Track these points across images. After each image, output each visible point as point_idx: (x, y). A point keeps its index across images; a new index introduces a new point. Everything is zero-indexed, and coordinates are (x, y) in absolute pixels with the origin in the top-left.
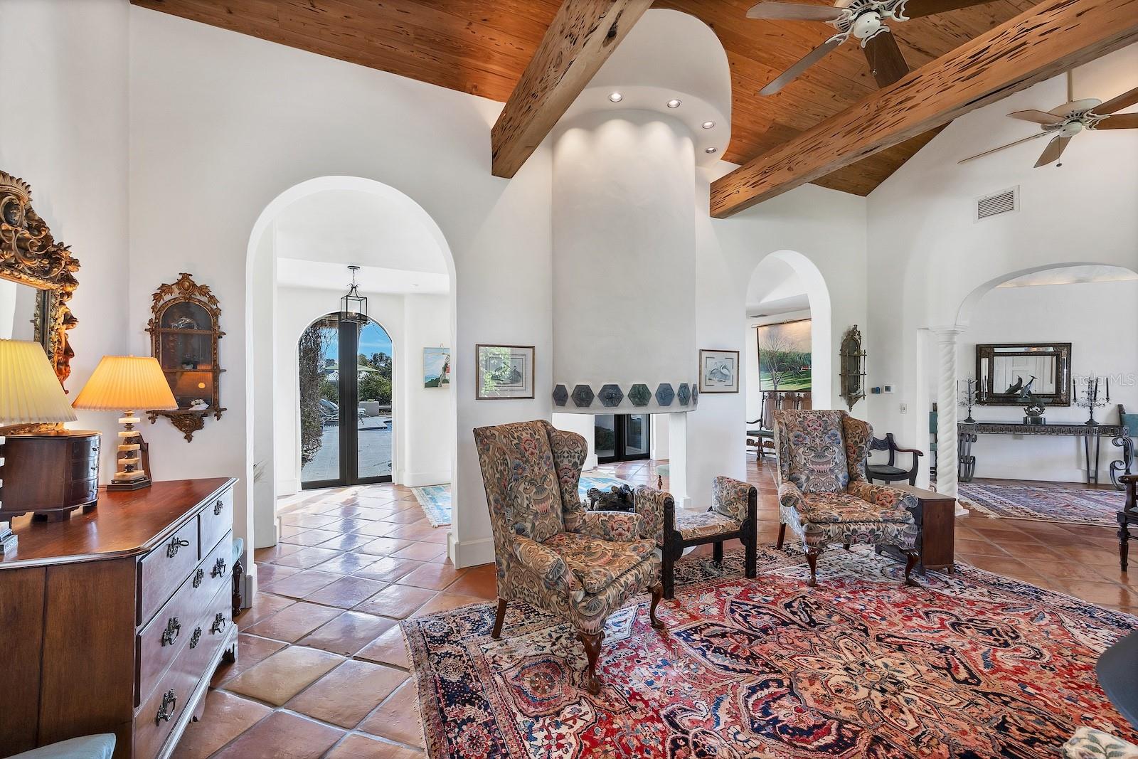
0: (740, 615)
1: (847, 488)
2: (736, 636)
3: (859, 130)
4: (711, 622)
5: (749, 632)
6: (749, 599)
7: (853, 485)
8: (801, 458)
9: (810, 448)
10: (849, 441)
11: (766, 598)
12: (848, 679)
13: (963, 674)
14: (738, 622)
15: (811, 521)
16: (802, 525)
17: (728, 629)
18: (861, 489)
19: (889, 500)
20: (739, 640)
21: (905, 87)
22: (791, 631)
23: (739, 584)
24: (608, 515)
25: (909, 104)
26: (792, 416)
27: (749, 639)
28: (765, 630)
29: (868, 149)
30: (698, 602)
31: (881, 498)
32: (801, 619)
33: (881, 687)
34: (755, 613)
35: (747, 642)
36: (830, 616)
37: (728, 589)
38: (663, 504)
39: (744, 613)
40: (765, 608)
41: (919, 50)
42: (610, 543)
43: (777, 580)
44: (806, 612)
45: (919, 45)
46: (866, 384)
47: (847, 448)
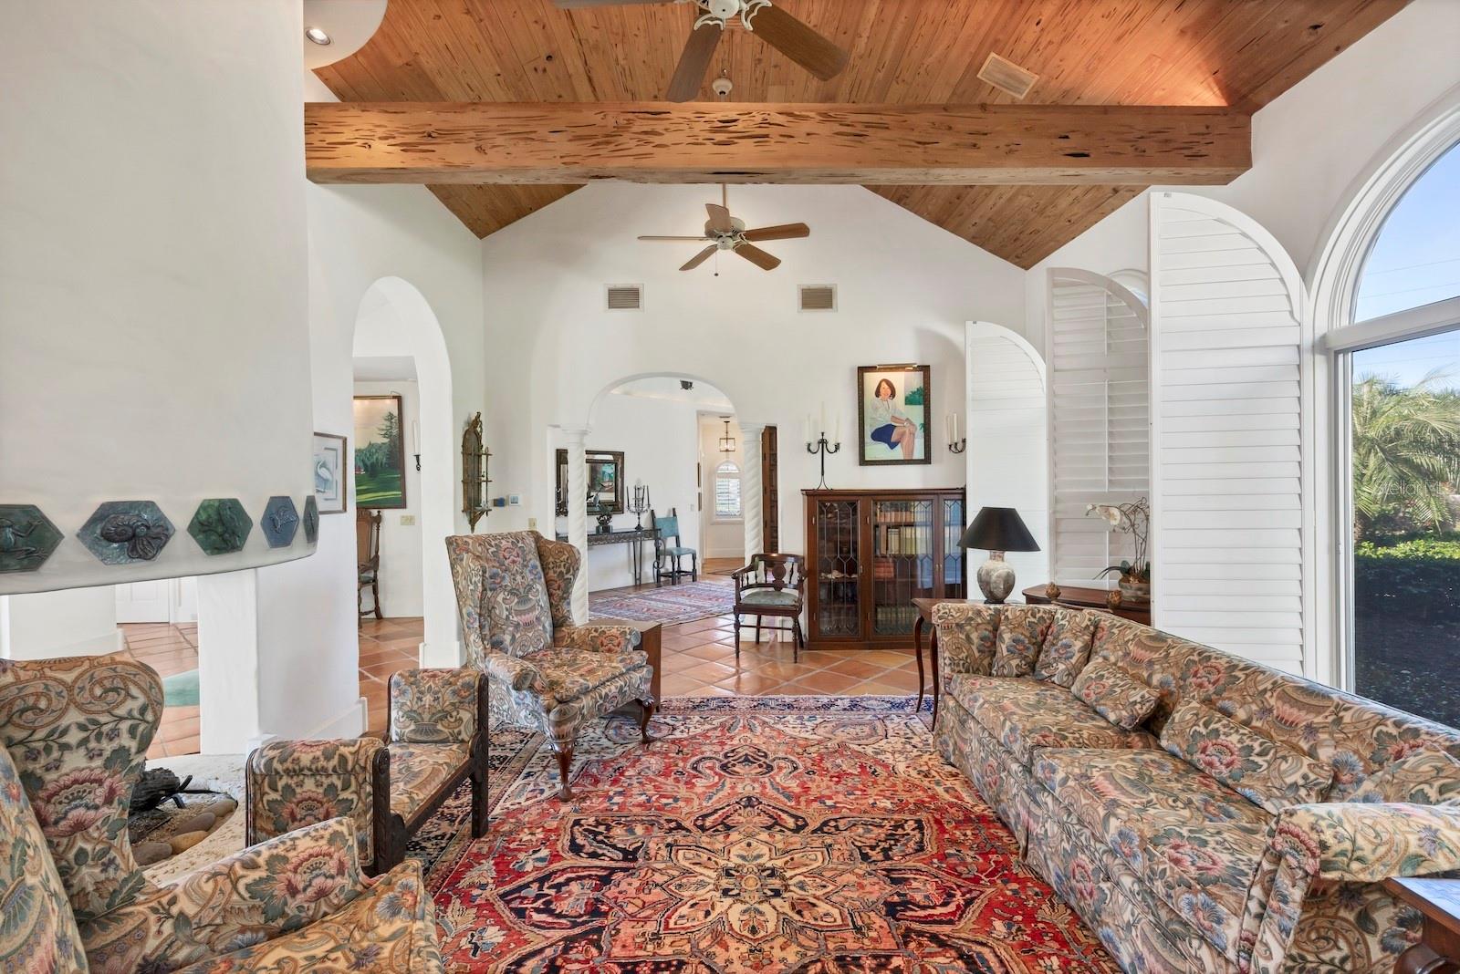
0: (538, 910)
1: (556, 640)
2: (573, 955)
3: (594, 141)
4: (510, 960)
5: (577, 931)
6: (520, 874)
7: (563, 634)
8: (501, 612)
9: (511, 592)
10: (551, 573)
11: (537, 855)
12: (744, 907)
13: (791, 822)
14: (550, 927)
15: (560, 702)
16: (548, 711)
17: (549, 952)
18: (575, 636)
19: (616, 642)
20: (581, 957)
21: (650, 116)
22: (623, 886)
23: (478, 857)
24: (261, 861)
25: (657, 140)
26: (480, 545)
27: (591, 942)
28: (594, 910)
29: (600, 174)
30: (449, 940)
31: (605, 642)
32: (612, 859)
33: (772, 890)
34: (552, 892)
35: (594, 951)
36: (631, 831)
37: (472, 876)
38: (370, 767)
39: (539, 904)
40: (555, 873)
41: (590, 80)
42: (313, 934)
43: (520, 816)
44: (602, 842)
45: (593, 75)
46: (488, 494)
47: (548, 584)
